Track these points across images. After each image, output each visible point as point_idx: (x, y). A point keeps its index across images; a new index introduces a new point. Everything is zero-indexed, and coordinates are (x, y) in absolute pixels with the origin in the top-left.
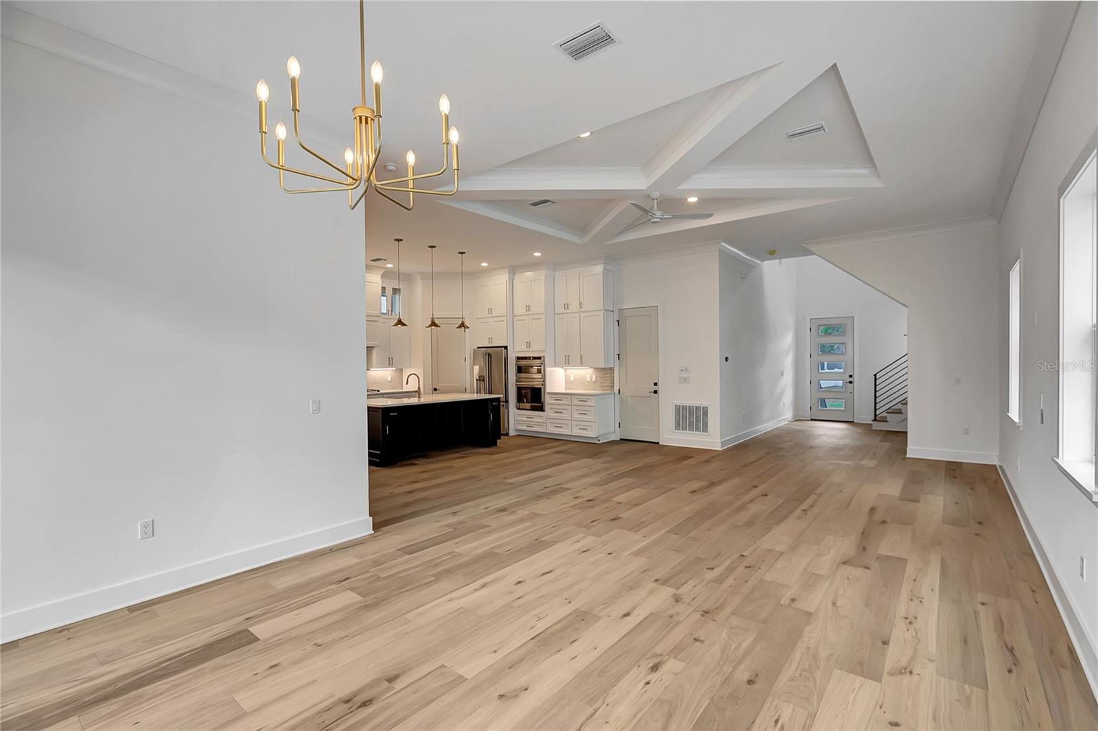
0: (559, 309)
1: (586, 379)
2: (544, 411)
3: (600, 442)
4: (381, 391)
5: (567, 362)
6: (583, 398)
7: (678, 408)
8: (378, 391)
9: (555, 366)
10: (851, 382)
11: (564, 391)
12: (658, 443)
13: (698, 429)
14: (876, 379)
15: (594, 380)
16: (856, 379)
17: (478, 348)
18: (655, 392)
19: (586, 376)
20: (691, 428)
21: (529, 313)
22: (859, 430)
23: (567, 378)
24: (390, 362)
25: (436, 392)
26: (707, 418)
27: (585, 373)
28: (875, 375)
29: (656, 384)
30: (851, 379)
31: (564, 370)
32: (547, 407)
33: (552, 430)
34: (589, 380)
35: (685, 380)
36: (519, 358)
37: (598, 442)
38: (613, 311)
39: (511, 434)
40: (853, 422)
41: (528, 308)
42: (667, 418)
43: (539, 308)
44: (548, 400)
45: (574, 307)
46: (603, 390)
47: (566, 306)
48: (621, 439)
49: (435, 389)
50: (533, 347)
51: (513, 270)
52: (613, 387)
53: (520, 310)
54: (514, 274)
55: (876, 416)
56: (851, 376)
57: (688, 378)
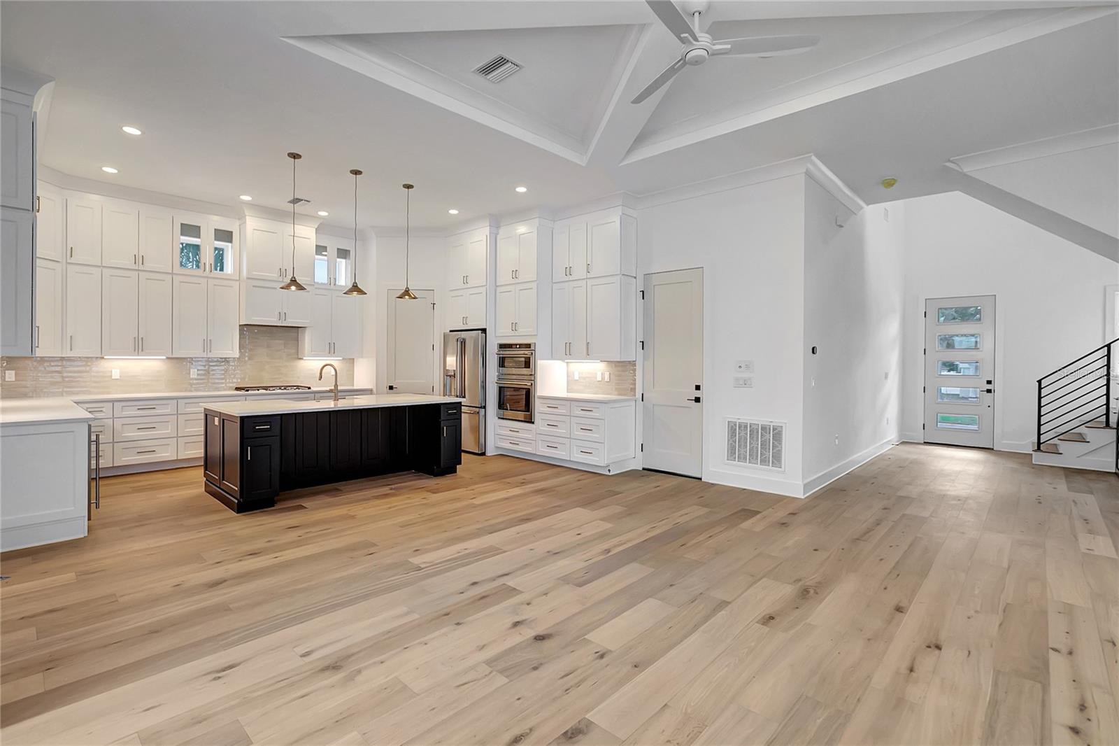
0: (560, 275)
1: (596, 378)
2: (533, 423)
3: (611, 474)
4: (313, 389)
5: (568, 352)
6: (587, 406)
7: (732, 428)
8: (309, 388)
9: (552, 358)
10: (989, 391)
11: (564, 394)
12: (701, 479)
13: (764, 461)
14: (1040, 389)
15: (607, 378)
16: (997, 386)
17: (451, 331)
18: (697, 400)
19: (596, 374)
20: (753, 458)
21: (517, 281)
22: (1011, 464)
23: (569, 376)
24: (332, 350)
25: (391, 391)
26: (780, 444)
27: (595, 369)
28: (1040, 382)
29: (698, 388)
30: (989, 387)
31: (565, 364)
32: (537, 417)
33: (542, 451)
34: (600, 379)
35: (746, 383)
36: (502, 346)
37: (608, 473)
38: (635, 278)
39: (489, 453)
40: (993, 449)
41: (515, 274)
42: (716, 441)
43: (529, 273)
44: (539, 407)
45: (579, 272)
46: (619, 395)
47: (568, 272)
48: (644, 469)
49: (391, 388)
50: (521, 331)
51: (496, 222)
52: (634, 390)
53: (504, 277)
54: (498, 227)
55: (1039, 443)
56: (989, 382)
57: (750, 379)
